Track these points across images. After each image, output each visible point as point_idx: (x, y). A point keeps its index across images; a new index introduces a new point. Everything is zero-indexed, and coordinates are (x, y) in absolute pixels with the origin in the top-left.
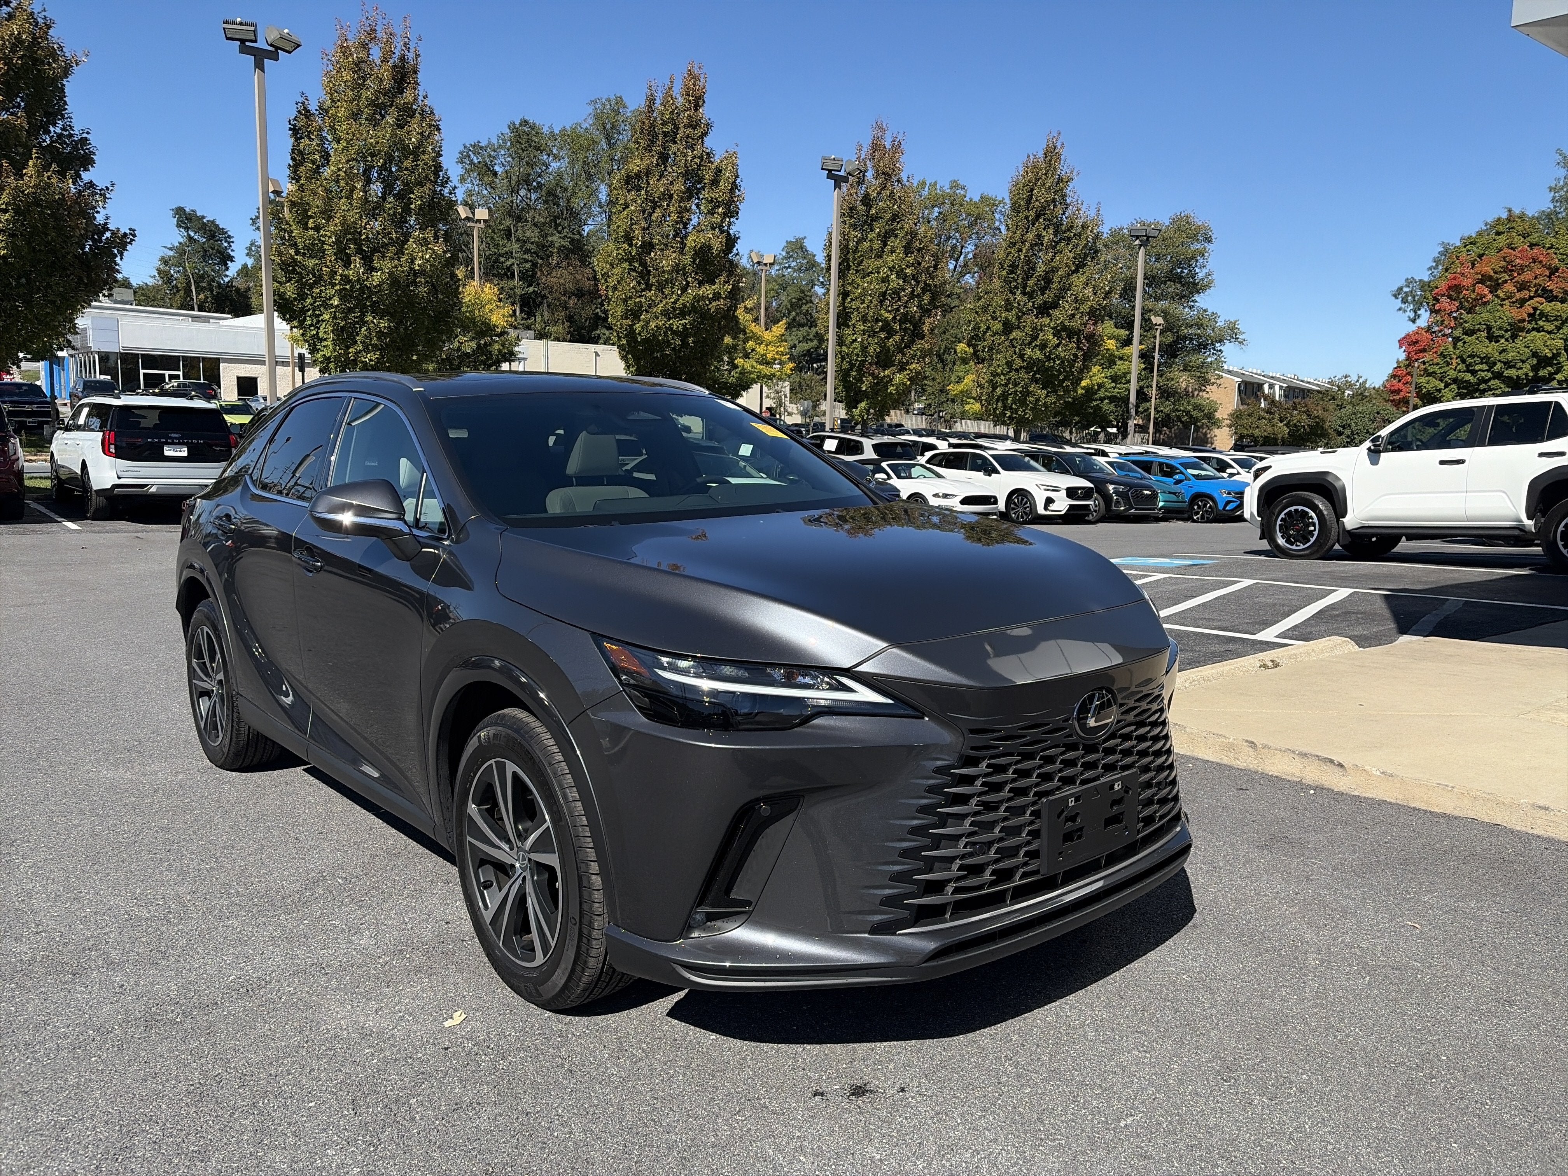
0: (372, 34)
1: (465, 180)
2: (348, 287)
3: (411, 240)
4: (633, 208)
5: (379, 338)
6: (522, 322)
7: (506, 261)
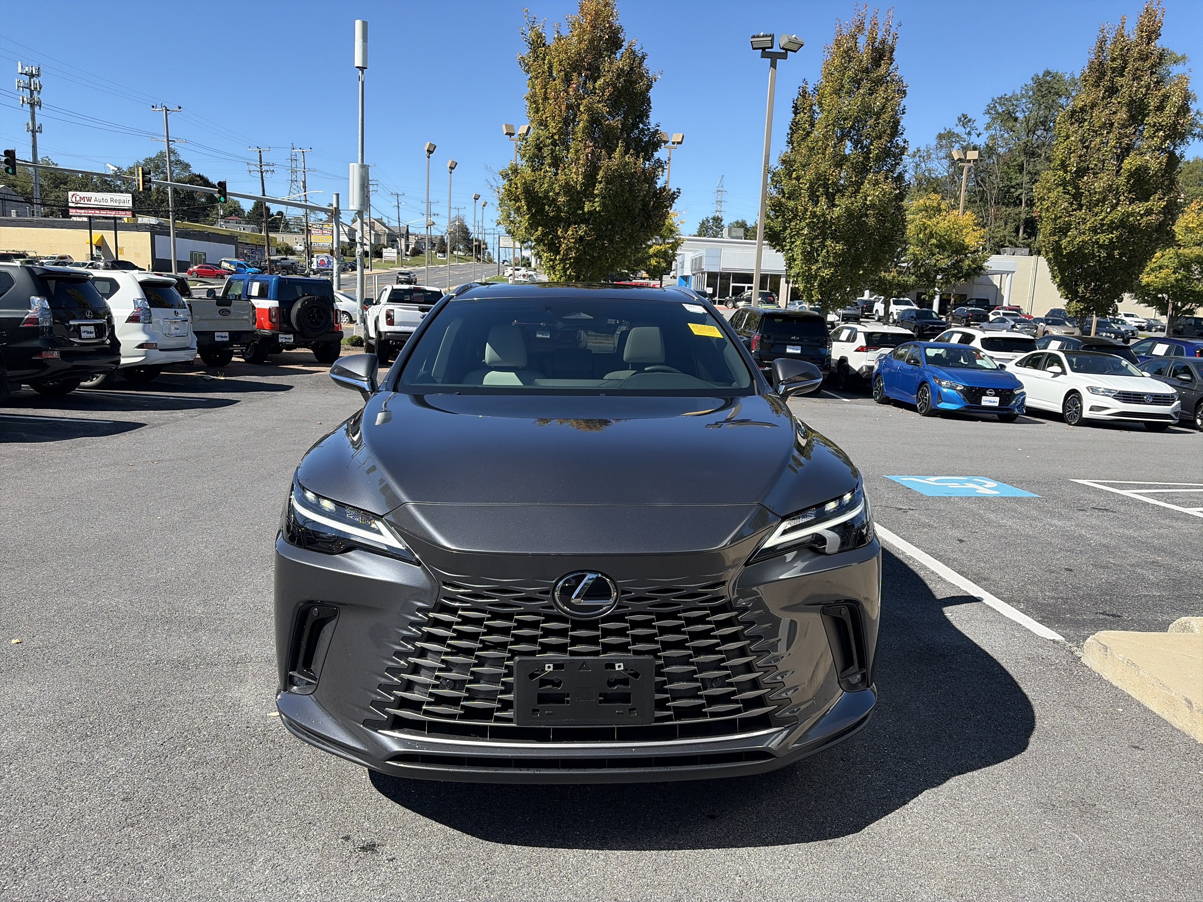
0: (860, 28)
1: (990, 127)
2: (815, 220)
3: (866, 182)
4: (1073, 139)
5: (834, 258)
6: (1023, 242)
7: (1016, 191)
